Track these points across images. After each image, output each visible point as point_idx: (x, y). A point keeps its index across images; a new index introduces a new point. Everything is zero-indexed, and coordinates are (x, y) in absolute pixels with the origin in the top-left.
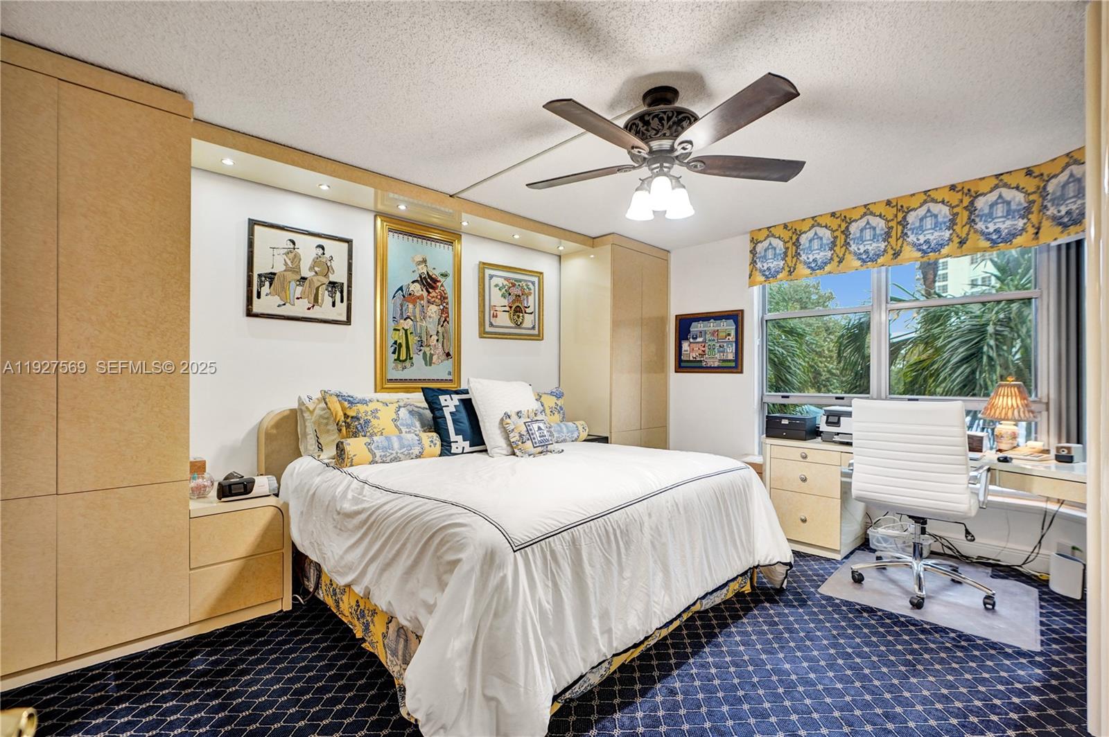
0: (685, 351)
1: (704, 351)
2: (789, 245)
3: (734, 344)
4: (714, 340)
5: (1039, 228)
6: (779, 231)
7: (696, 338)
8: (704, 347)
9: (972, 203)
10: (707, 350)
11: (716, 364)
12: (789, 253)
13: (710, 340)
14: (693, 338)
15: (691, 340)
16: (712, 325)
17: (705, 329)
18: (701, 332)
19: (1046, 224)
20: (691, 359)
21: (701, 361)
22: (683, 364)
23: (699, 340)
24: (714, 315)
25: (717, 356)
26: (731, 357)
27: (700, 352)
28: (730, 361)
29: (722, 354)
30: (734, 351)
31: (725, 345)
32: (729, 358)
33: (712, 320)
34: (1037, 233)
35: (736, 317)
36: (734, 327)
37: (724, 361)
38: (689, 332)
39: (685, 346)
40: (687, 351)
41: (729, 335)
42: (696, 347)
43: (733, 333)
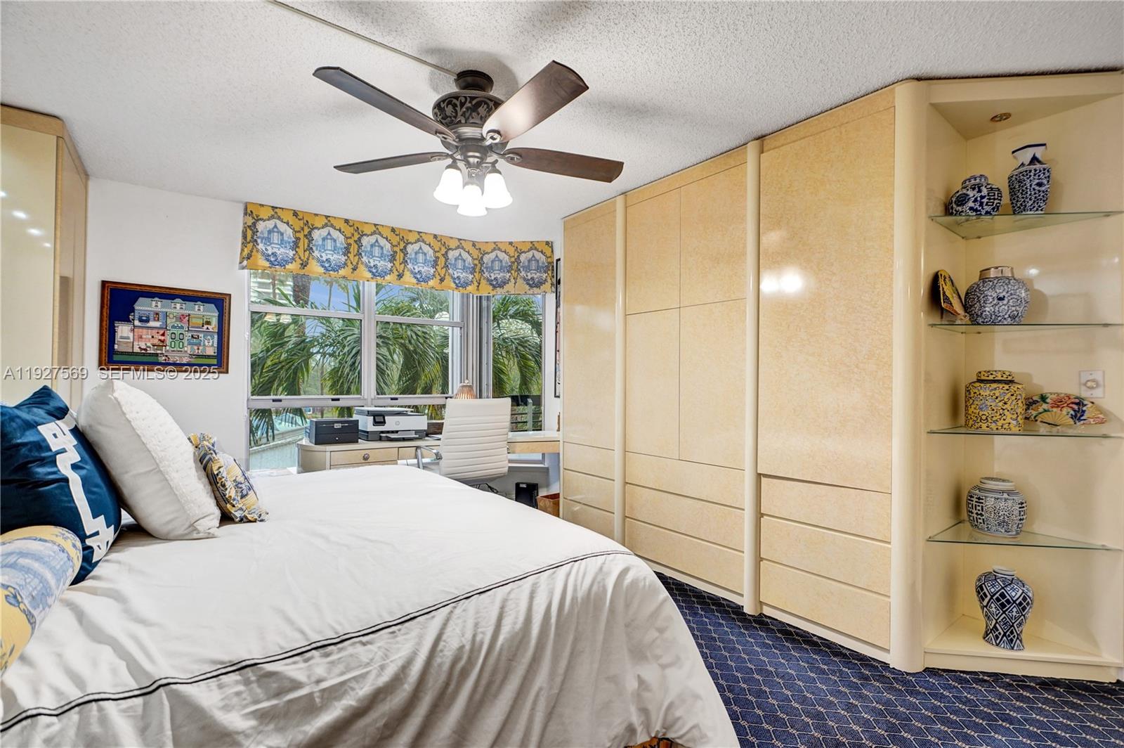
0: (122, 338)
1: (163, 341)
2: (301, 235)
3: (216, 337)
4: (182, 327)
5: (479, 284)
6: (288, 217)
7: (147, 321)
8: (163, 335)
9: (446, 252)
10: (168, 339)
11: (185, 361)
12: (301, 244)
13: (173, 327)
14: (141, 320)
15: (137, 323)
16: (178, 307)
17: (164, 310)
18: (157, 314)
19: (483, 282)
20: (136, 350)
21: (157, 355)
22: (116, 358)
23: (152, 324)
24: (182, 293)
25: (188, 349)
26: (211, 351)
27: (156, 341)
28: (209, 357)
29: (196, 348)
30: (216, 345)
31: (201, 335)
32: (208, 353)
33: (178, 300)
34: (478, 286)
35: (220, 302)
36: (217, 314)
37: (198, 356)
38: (133, 310)
39: (123, 330)
40: (128, 338)
41: (208, 323)
42: (147, 334)
43: (214, 322)
